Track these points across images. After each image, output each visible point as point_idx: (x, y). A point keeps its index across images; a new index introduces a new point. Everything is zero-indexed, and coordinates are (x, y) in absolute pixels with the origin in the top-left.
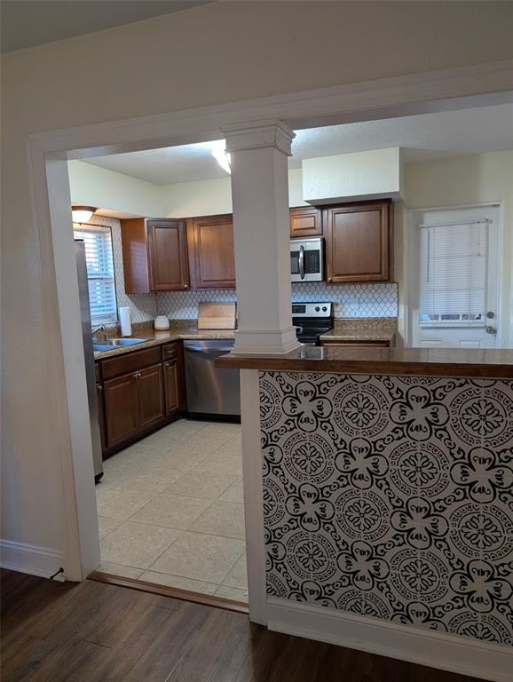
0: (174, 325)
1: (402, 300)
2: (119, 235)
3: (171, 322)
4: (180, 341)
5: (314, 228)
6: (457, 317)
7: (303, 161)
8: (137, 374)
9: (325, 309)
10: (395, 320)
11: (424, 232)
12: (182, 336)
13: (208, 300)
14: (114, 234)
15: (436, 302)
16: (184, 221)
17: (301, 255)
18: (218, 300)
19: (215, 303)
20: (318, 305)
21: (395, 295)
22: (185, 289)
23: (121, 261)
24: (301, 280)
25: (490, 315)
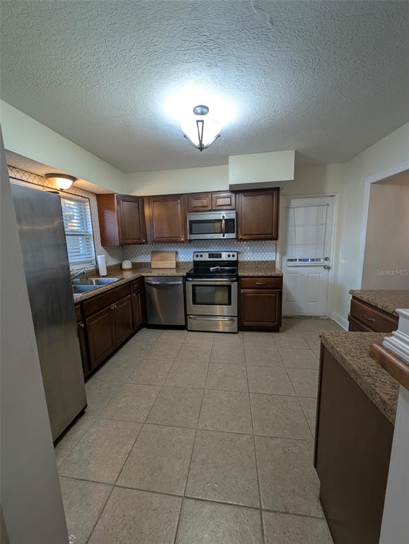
0: (135, 267)
1: (278, 250)
2: (96, 205)
3: (133, 264)
4: (142, 278)
5: (230, 205)
6: (307, 260)
7: (230, 157)
8: (114, 306)
9: (233, 256)
10: (274, 262)
11: (291, 211)
12: (143, 274)
13: (157, 250)
14: (91, 204)
15: (296, 252)
16: (142, 198)
17: (223, 222)
18: (164, 250)
19: (162, 252)
20: (229, 253)
21: (274, 248)
22: (144, 243)
23: (98, 224)
24: (222, 237)
25: (326, 259)
